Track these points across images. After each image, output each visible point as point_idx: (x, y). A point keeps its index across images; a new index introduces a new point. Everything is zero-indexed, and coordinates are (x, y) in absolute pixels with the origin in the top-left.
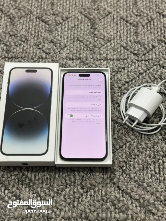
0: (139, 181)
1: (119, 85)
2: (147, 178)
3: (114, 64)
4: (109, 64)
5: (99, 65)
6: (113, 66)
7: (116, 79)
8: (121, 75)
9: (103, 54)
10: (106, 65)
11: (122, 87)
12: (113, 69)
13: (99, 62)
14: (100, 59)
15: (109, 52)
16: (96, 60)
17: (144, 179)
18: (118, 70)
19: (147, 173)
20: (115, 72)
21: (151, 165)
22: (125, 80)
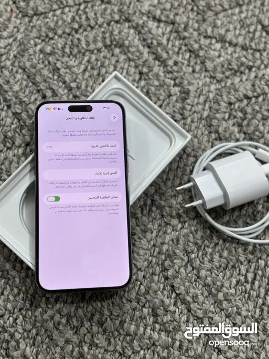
0: (212, 287)
1: (230, 99)
2: (228, 285)
3: (234, 54)
4: (225, 51)
5: (206, 48)
6: (232, 57)
7: (228, 84)
8: (241, 80)
9: (220, 29)
10: (220, 51)
11: (235, 103)
12: (230, 64)
13: (208, 41)
14: (212, 35)
15: (231, 27)
16: (202, 37)
17: (222, 286)
18: (239, 69)
19: (232, 276)
20: (231, 70)
21: (242, 264)
22: (245, 92)
